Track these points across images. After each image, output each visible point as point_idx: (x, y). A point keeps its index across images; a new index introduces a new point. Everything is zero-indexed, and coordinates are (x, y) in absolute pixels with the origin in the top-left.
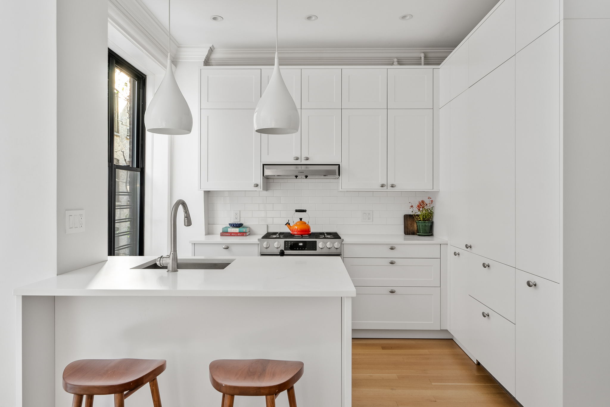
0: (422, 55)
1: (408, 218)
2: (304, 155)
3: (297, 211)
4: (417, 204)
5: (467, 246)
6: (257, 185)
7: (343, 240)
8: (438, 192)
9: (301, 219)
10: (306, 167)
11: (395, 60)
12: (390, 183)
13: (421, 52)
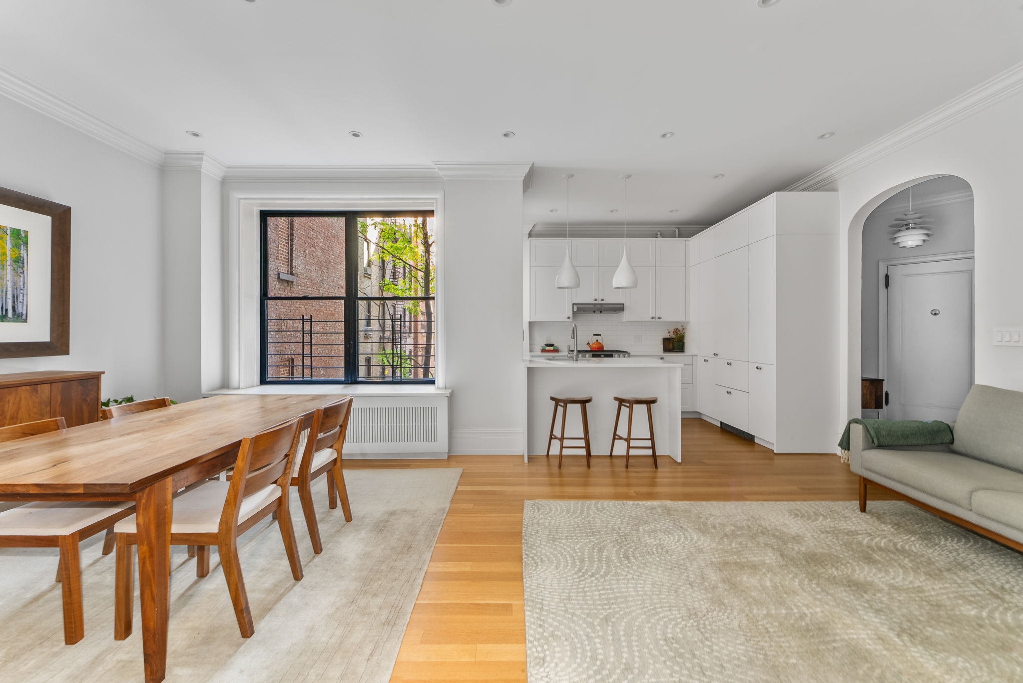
0: (677, 230)
1: (666, 341)
2: (600, 298)
3: (594, 335)
4: (672, 331)
5: (714, 354)
6: (569, 318)
7: (630, 353)
8: (689, 322)
9: (597, 340)
10: (601, 306)
11: (659, 233)
12: (657, 316)
13: (677, 228)
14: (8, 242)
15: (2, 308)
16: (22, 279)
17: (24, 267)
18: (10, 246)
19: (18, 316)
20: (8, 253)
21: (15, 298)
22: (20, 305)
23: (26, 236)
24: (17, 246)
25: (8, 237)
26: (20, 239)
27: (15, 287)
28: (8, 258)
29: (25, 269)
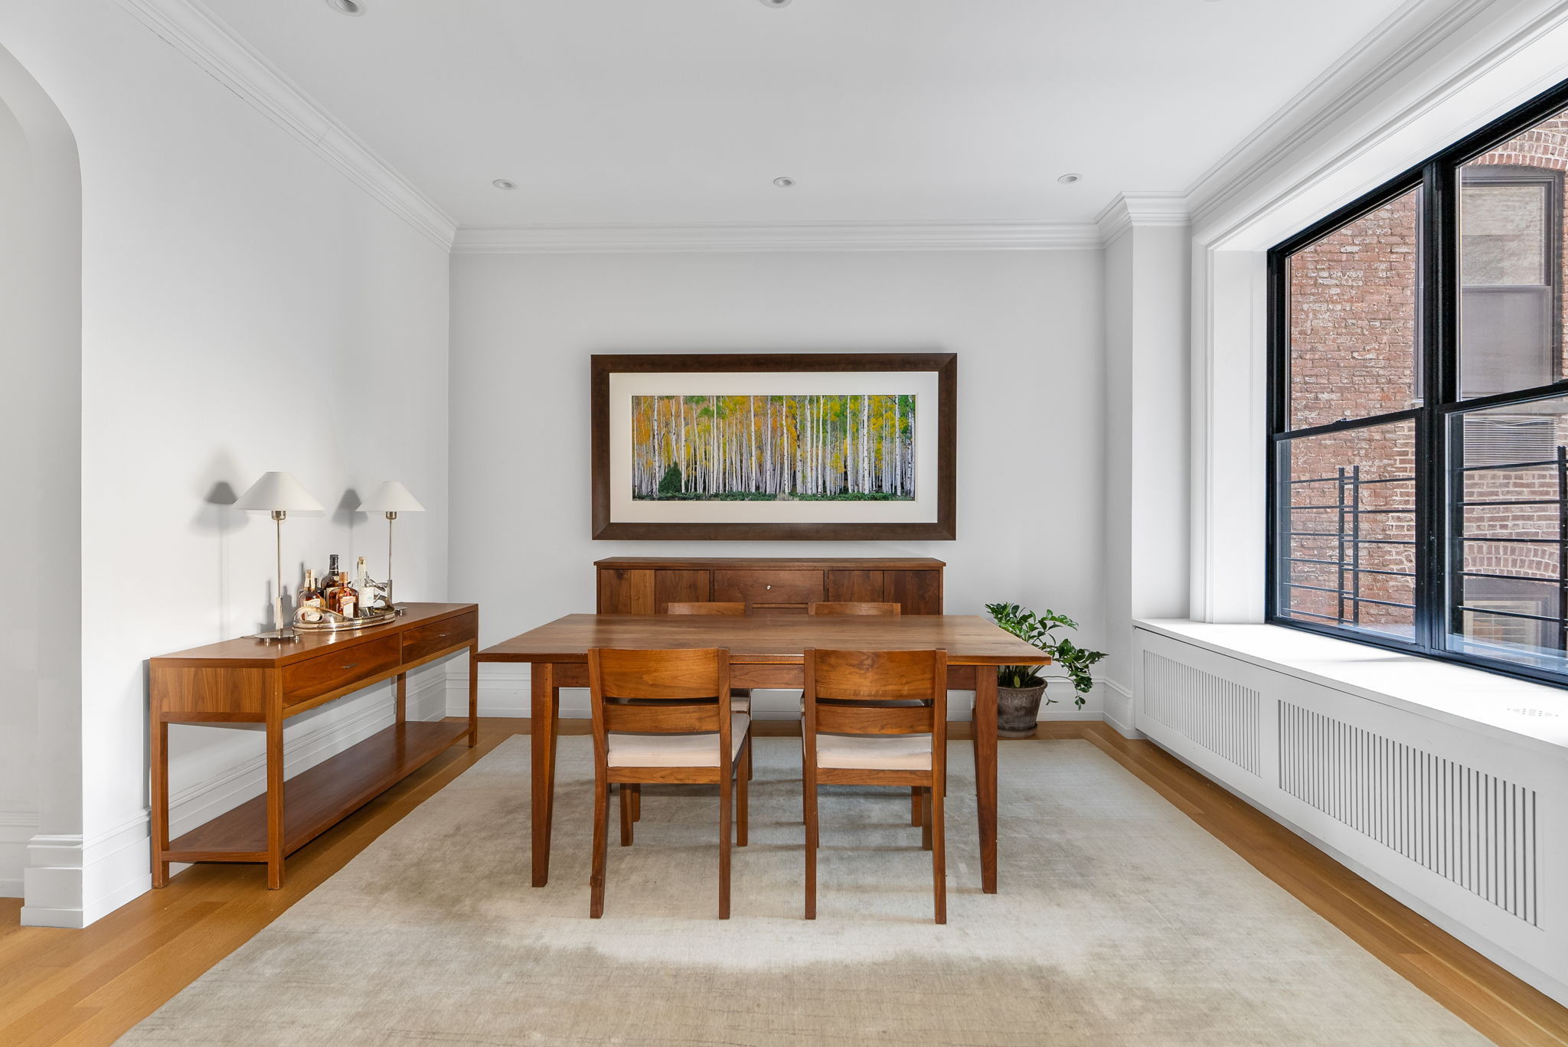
14: (897, 412)
15: (892, 485)
16: (910, 451)
17: (911, 437)
18: (899, 416)
19: (907, 493)
20: (897, 425)
21: (903, 474)
22: (908, 481)
23: (914, 402)
24: (904, 415)
25: (897, 406)
26: (907, 406)
27: (903, 461)
28: (897, 430)
29: (913, 439)
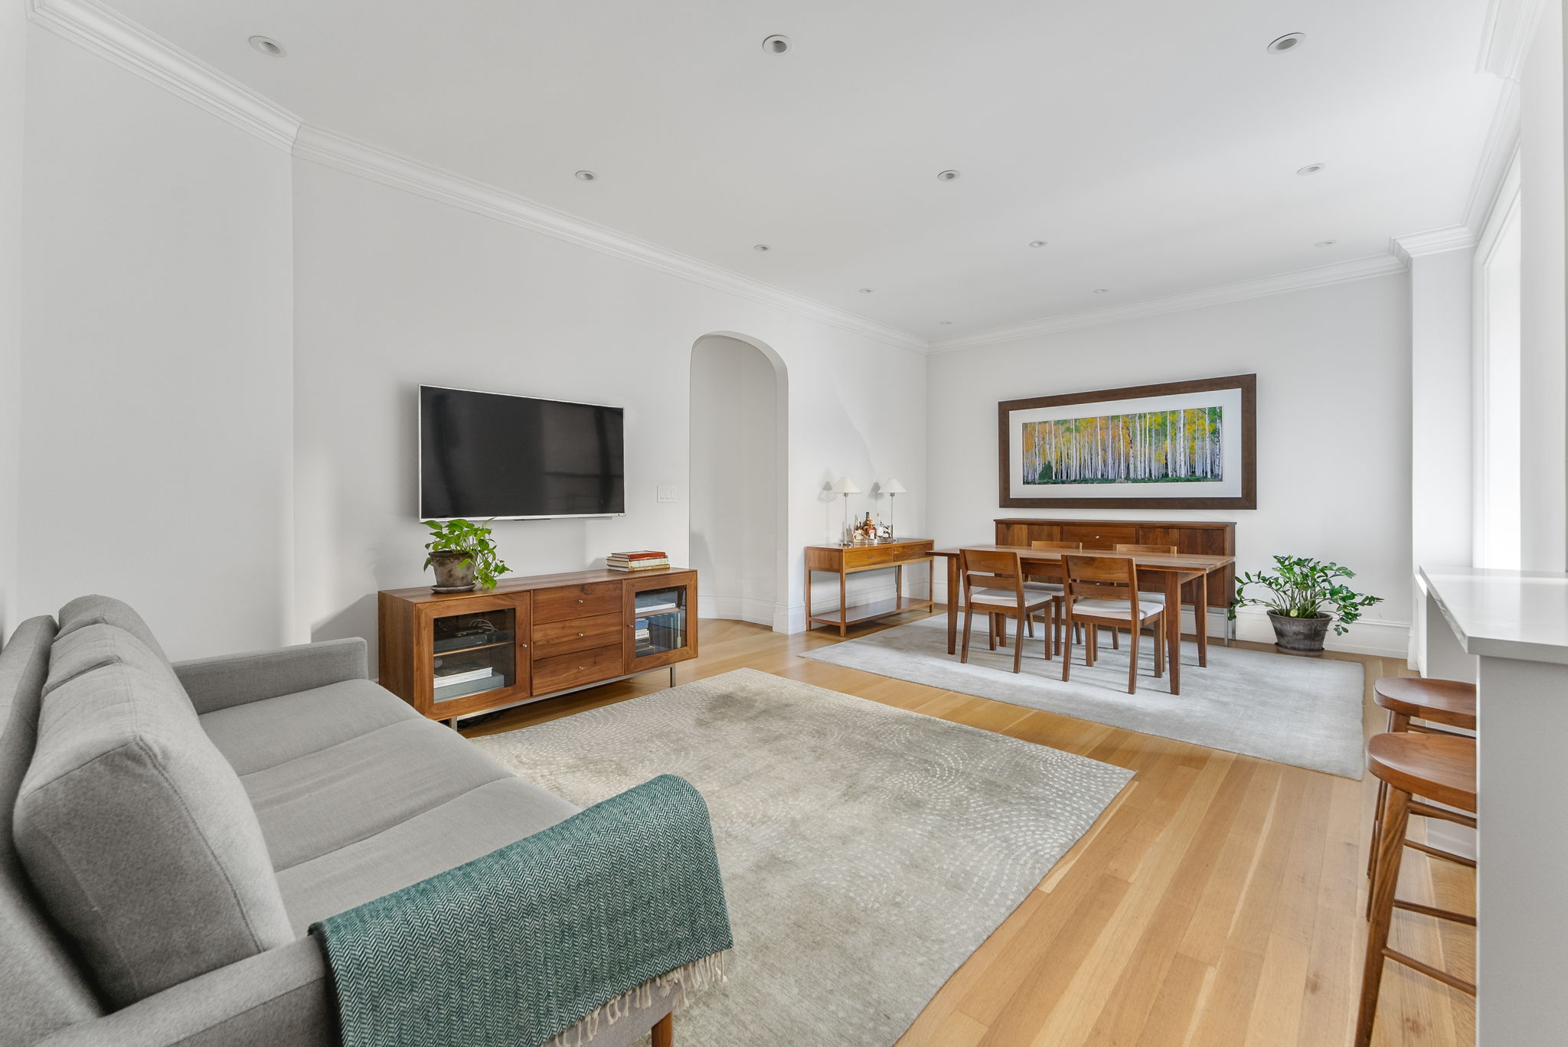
14: (1207, 419)
15: (1203, 471)
16: (1218, 446)
18: (1209, 422)
19: (1216, 476)
20: (1207, 428)
21: (1213, 463)
22: (1217, 468)
23: (1221, 411)
24: (1213, 421)
25: (1207, 415)
26: (1216, 414)
27: (1213, 454)
28: (1207, 432)
29: (1220, 438)
